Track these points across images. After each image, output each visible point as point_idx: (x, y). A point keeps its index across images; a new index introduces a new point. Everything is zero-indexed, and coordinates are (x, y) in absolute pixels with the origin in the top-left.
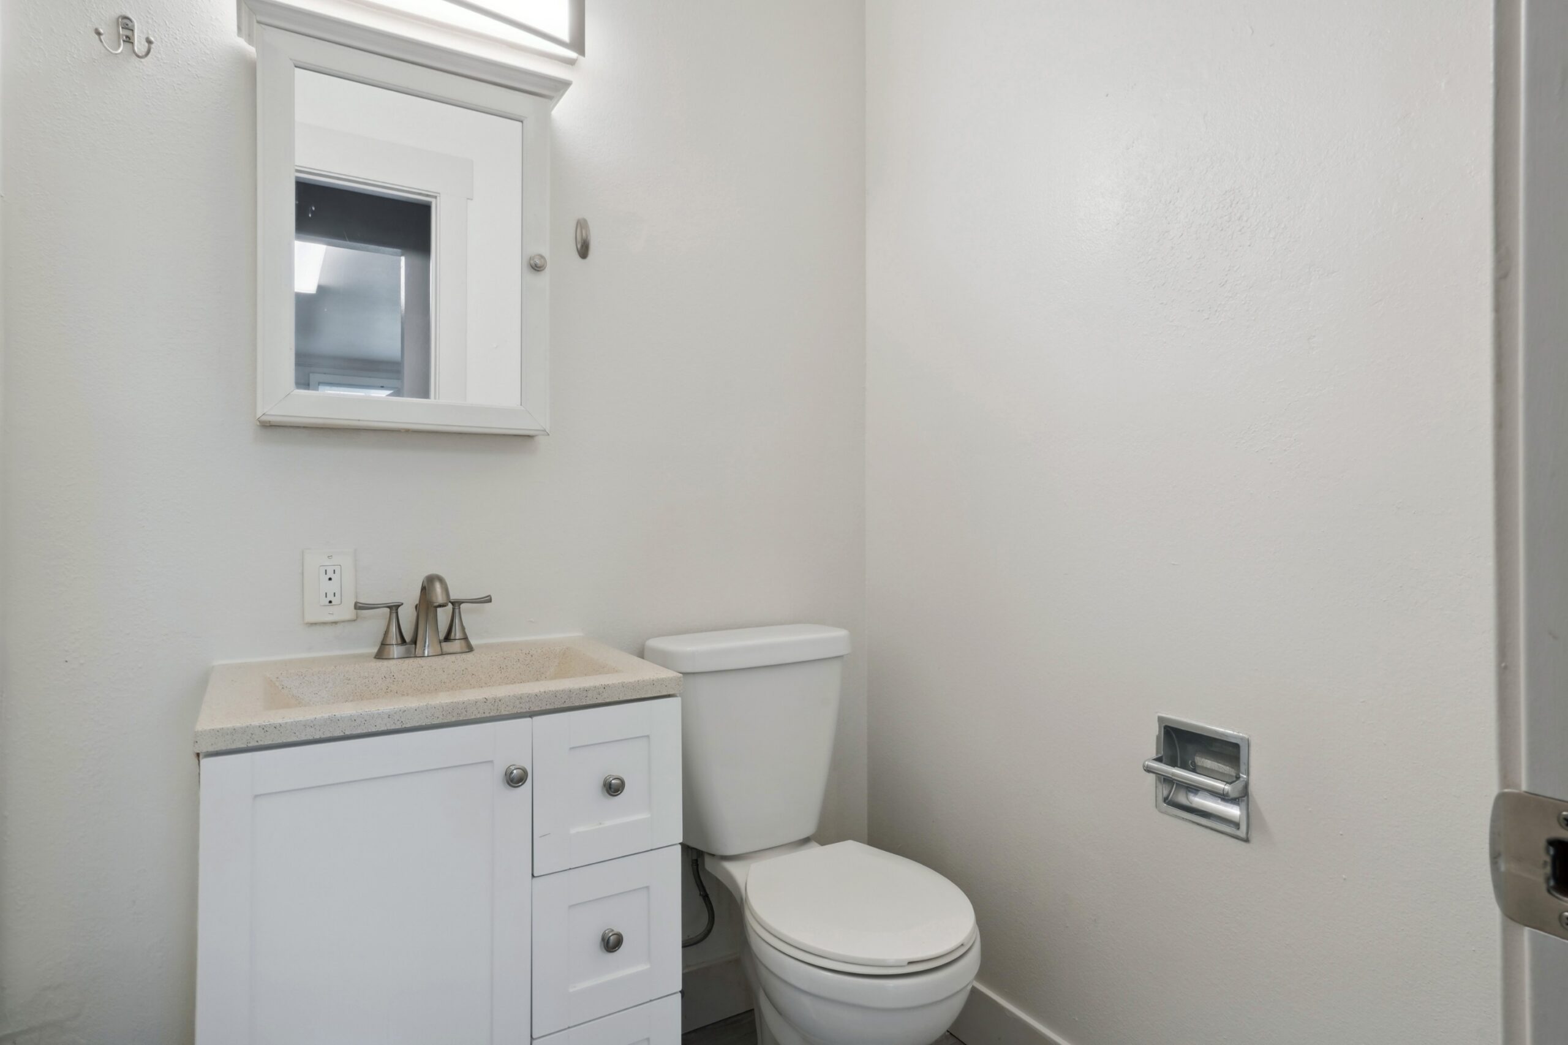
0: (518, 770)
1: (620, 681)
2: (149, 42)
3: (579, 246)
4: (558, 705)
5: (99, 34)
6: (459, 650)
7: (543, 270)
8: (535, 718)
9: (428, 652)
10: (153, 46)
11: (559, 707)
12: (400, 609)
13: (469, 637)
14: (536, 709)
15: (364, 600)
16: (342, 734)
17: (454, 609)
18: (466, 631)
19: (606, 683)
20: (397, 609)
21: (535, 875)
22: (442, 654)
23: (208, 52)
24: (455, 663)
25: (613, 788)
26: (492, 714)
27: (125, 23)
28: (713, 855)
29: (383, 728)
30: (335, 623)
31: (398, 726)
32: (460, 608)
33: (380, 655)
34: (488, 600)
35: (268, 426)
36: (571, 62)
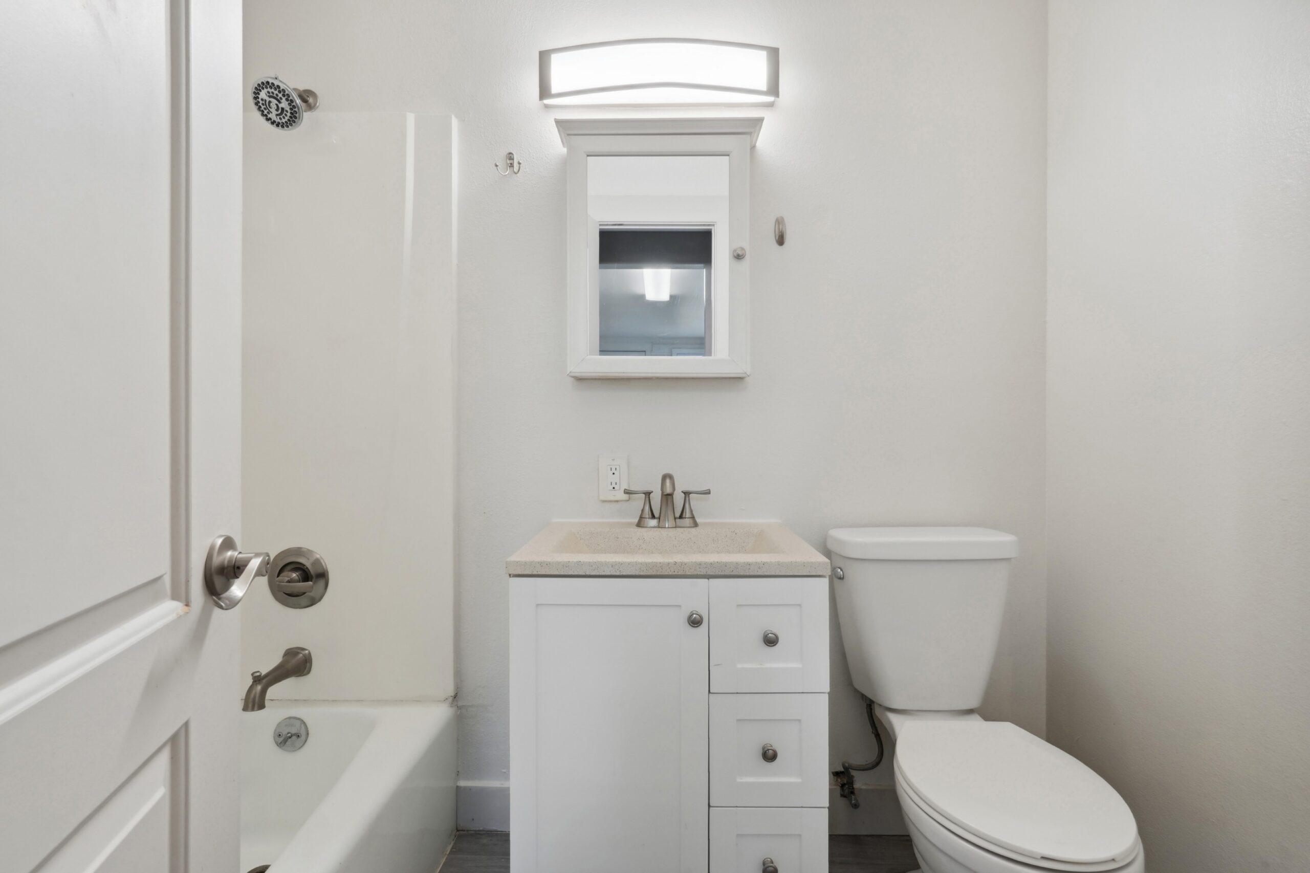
0: (697, 616)
1: (777, 561)
2: (519, 163)
3: (777, 238)
4: (727, 573)
5: (496, 166)
6: (688, 525)
7: (744, 257)
8: (711, 580)
9: (668, 525)
10: (521, 165)
11: (728, 574)
12: (651, 495)
13: (695, 516)
14: (711, 574)
15: (633, 488)
16: (584, 574)
17: (685, 497)
18: (694, 512)
19: (765, 561)
20: (649, 495)
21: (711, 691)
22: (676, 527)
23: (549, 161)
24: (684, 534)
25: (770, 641)
26: (679, 573)
27: (510, 156)
28: (880, 705)
29: (609, 573)
30: (617, 501)
31: (618, 573)
32: (689, 497)
33: (639, 525)
34: (708, 492)
35: (581, 380)
36: (771, 105)
